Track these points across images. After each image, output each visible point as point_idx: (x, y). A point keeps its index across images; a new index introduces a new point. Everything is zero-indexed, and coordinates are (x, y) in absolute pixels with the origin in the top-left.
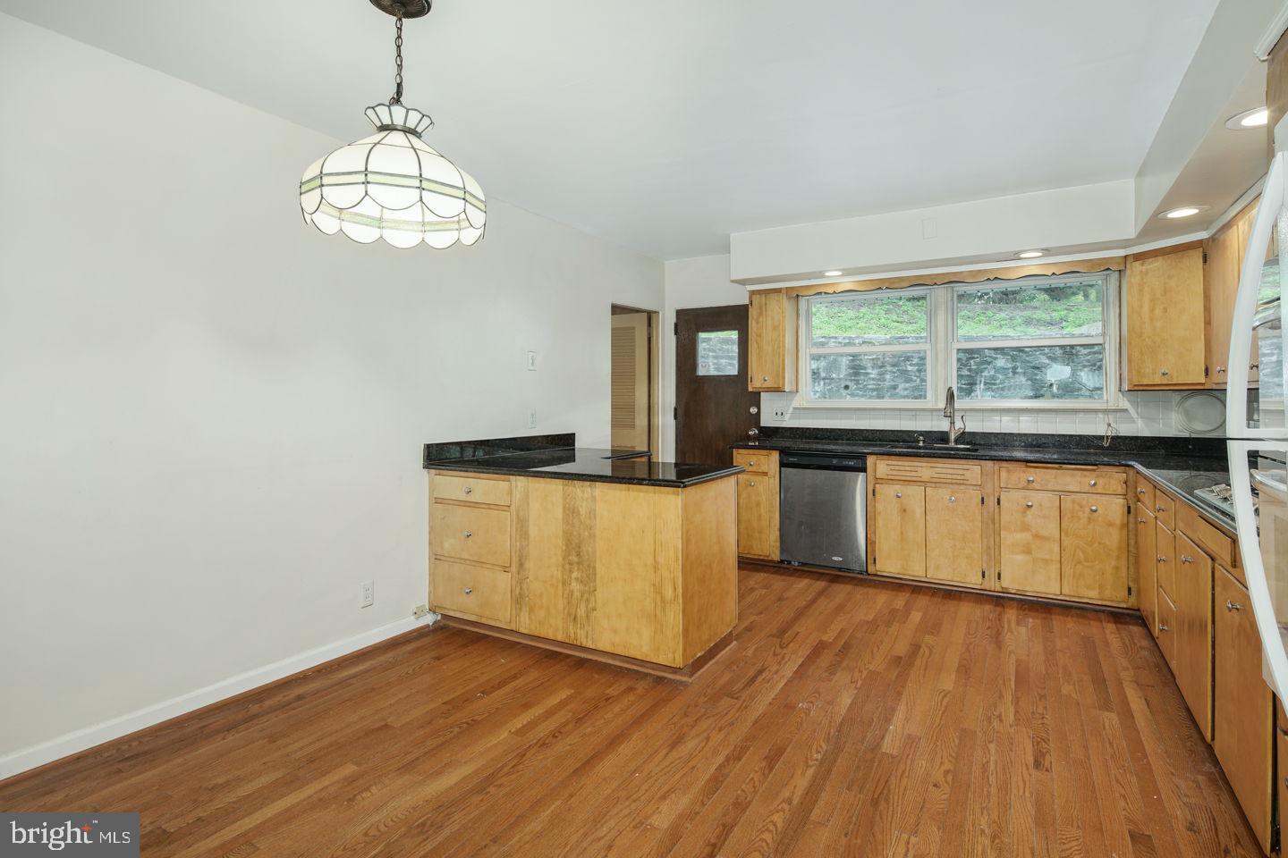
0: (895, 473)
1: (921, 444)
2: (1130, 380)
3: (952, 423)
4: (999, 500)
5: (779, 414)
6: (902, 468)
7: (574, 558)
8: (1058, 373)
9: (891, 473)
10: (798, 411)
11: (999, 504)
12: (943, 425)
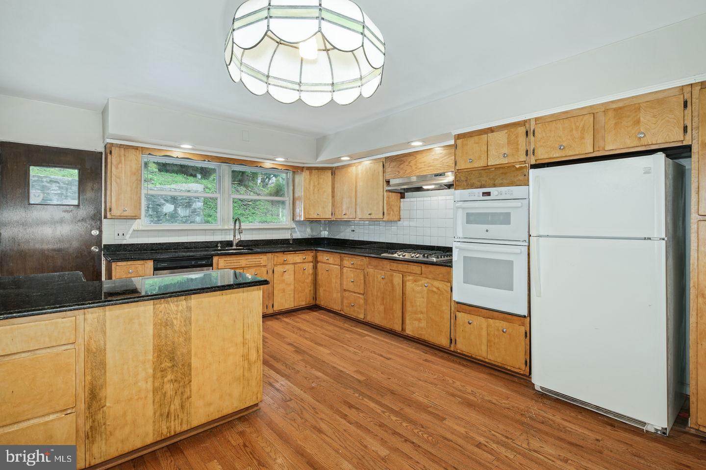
0: (229, 264)
1: (219, 248)
2: (305, 216)
3: (235, 236)
4: (273, 271)
5: (121, 234)
6: (232, 262)
7: (167, 364)
8: (169, 208)
9: (227, 265)
10: (136, 232)
11: (273, 272)
12: (230, 238)
